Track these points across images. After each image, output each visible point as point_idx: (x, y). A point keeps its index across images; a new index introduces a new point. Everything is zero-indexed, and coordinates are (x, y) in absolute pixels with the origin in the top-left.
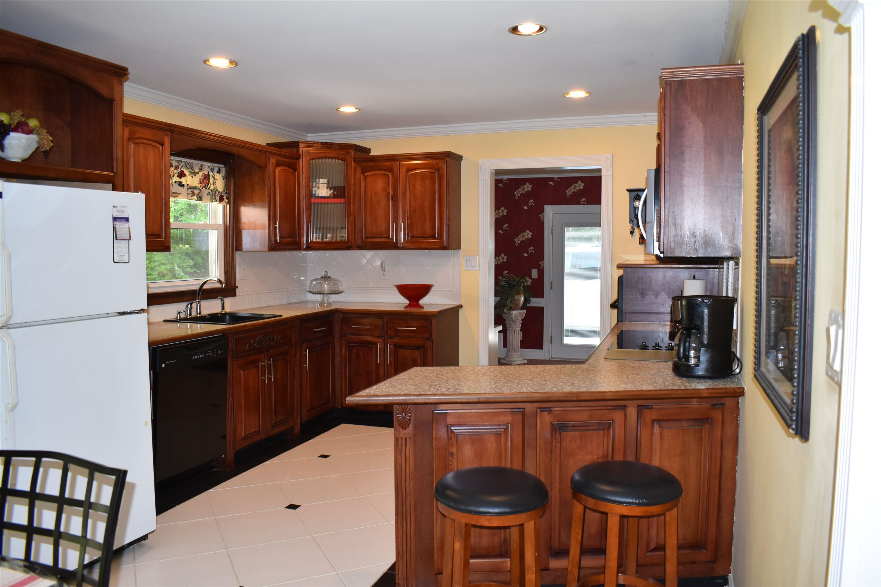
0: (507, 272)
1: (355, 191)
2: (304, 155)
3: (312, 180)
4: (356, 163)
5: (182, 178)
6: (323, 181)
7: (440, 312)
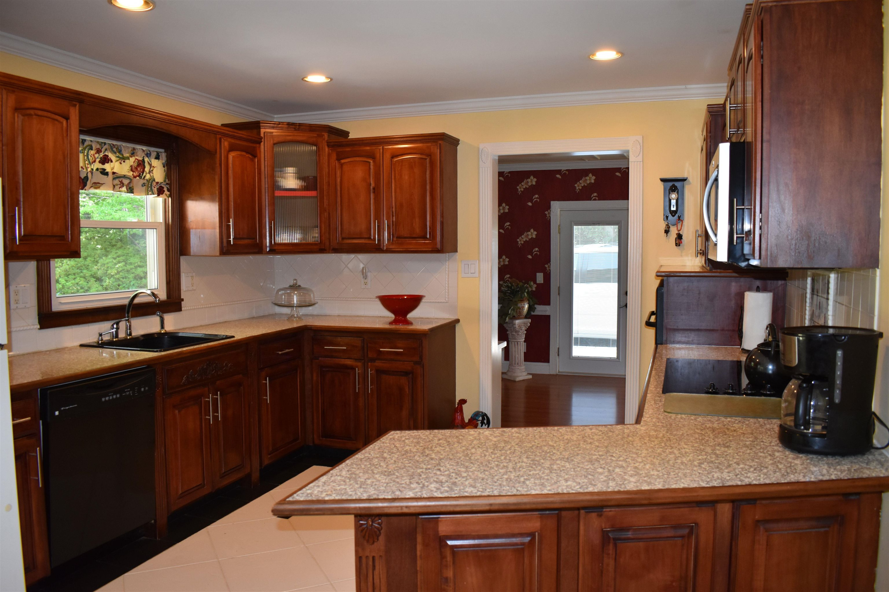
0: (508, 276)
1: (329, 182)
2: (266, 138)
3: (276, 169)
4: (331, 148)
5: (106, 164)
6: (291, 170)
7: (433, 330)
